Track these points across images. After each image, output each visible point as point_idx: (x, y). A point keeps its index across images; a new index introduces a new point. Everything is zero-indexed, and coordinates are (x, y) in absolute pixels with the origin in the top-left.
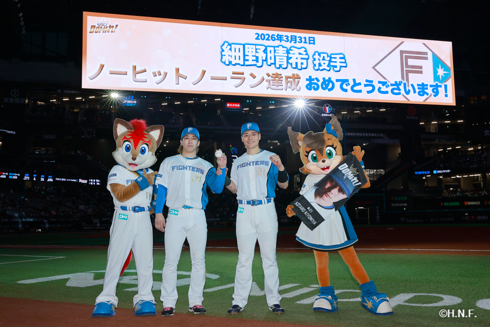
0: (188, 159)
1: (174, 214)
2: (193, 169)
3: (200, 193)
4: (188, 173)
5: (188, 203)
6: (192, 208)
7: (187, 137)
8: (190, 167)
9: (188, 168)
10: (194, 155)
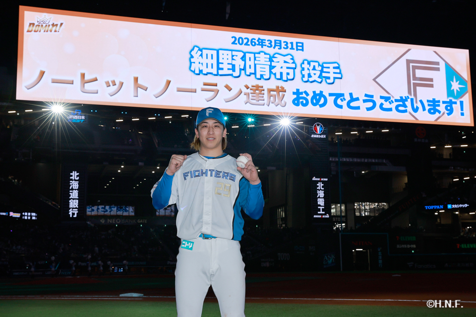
0: (209, 158)
1: (187, 248)
2: (218, 174)
3: (231, 214)
4: (209, 181)
5: (207, 230)
6: (215, 238)
7: (205, 124)
8: (211, 171)
9: (209, 173)
10: (218, 151)
